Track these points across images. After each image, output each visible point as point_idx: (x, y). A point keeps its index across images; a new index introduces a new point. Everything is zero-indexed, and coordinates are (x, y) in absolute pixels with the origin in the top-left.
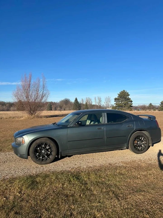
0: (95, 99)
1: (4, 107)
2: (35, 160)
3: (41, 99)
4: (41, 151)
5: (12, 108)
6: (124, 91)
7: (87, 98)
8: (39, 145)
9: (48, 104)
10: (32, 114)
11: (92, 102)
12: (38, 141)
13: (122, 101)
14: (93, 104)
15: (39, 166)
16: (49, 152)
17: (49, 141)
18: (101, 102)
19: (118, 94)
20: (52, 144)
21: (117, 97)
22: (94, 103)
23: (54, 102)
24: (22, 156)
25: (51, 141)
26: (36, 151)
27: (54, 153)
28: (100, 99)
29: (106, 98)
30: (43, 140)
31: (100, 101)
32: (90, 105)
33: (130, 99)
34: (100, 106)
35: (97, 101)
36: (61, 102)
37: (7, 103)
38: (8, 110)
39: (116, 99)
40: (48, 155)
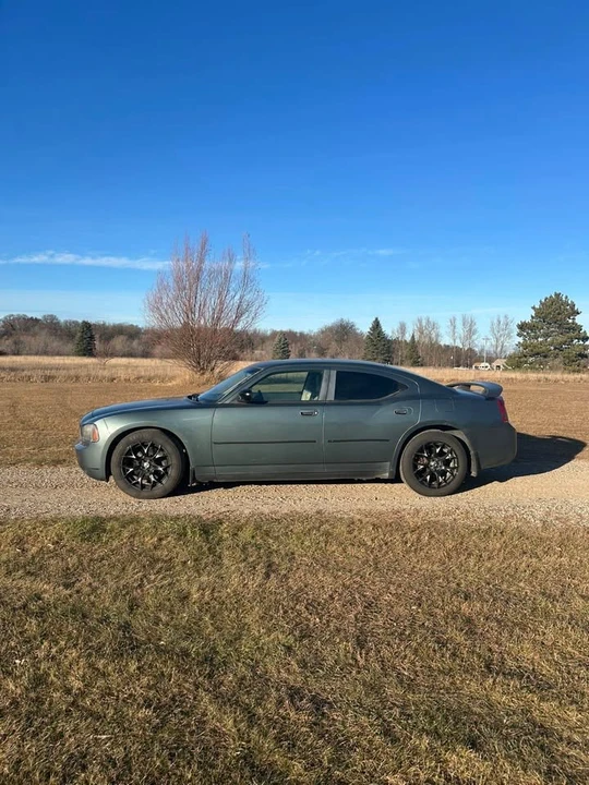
0: (453, 323)
1: (135, 343)
2: (123, 485)
3: (235, 322)
4: (140, 463)
5: (158, 350)
6: (558, 295)
7: (420, 321)
8: (136, 449)
9: (277, 339)
10: (203, 369)
11: (437, 335)
12: (132, 437)
13: (547, 335)
14: (442, 343)
15: (133, 501)
16: (161, 466)
17: (161, 441)
18: (474, 337)
19: (534, 308)
20: (170, 448)
21: (528, 320)
22: (445, 341)
23: (301, 334)
24: (91, 474)
25: (166, 438)
26: (128, 462)
27: (172, 472)
28: (472, 323)
29: (495, 321)
30: (145, 434)
31: (471, 332)
32: (432, 345)
33: (580, 328)
34: (470, 350)
35: (460, 330)
36: (323, 332)
37: (147, 332)
38: (146, 355)
39: (522, 327)
40: (160, 477)
